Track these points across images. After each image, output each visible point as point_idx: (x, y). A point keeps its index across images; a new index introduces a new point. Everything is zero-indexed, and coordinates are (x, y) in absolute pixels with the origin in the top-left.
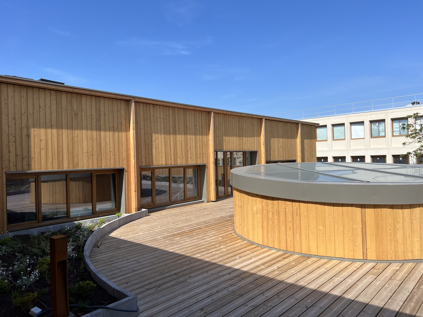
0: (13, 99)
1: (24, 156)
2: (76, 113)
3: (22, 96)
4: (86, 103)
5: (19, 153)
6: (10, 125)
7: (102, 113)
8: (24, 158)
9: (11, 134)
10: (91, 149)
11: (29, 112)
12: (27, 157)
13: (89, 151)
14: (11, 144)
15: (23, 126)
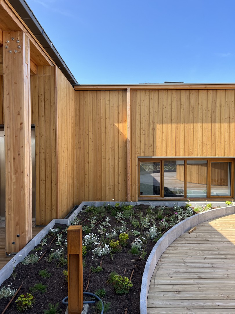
0: (144, 101)
1: (150, 145)
2: (193, 107)
3: (151, 98)
4: (202, 97)
5: (147, 143)
6: (142, 122)
7: (218, 105)
8: (150, 147)
9: (142, 129)
10: (205, 139)
11: (155, 111)
12: (153, 146)
13: (203, 141)
14: (141, 136)
15: (150, 122)
